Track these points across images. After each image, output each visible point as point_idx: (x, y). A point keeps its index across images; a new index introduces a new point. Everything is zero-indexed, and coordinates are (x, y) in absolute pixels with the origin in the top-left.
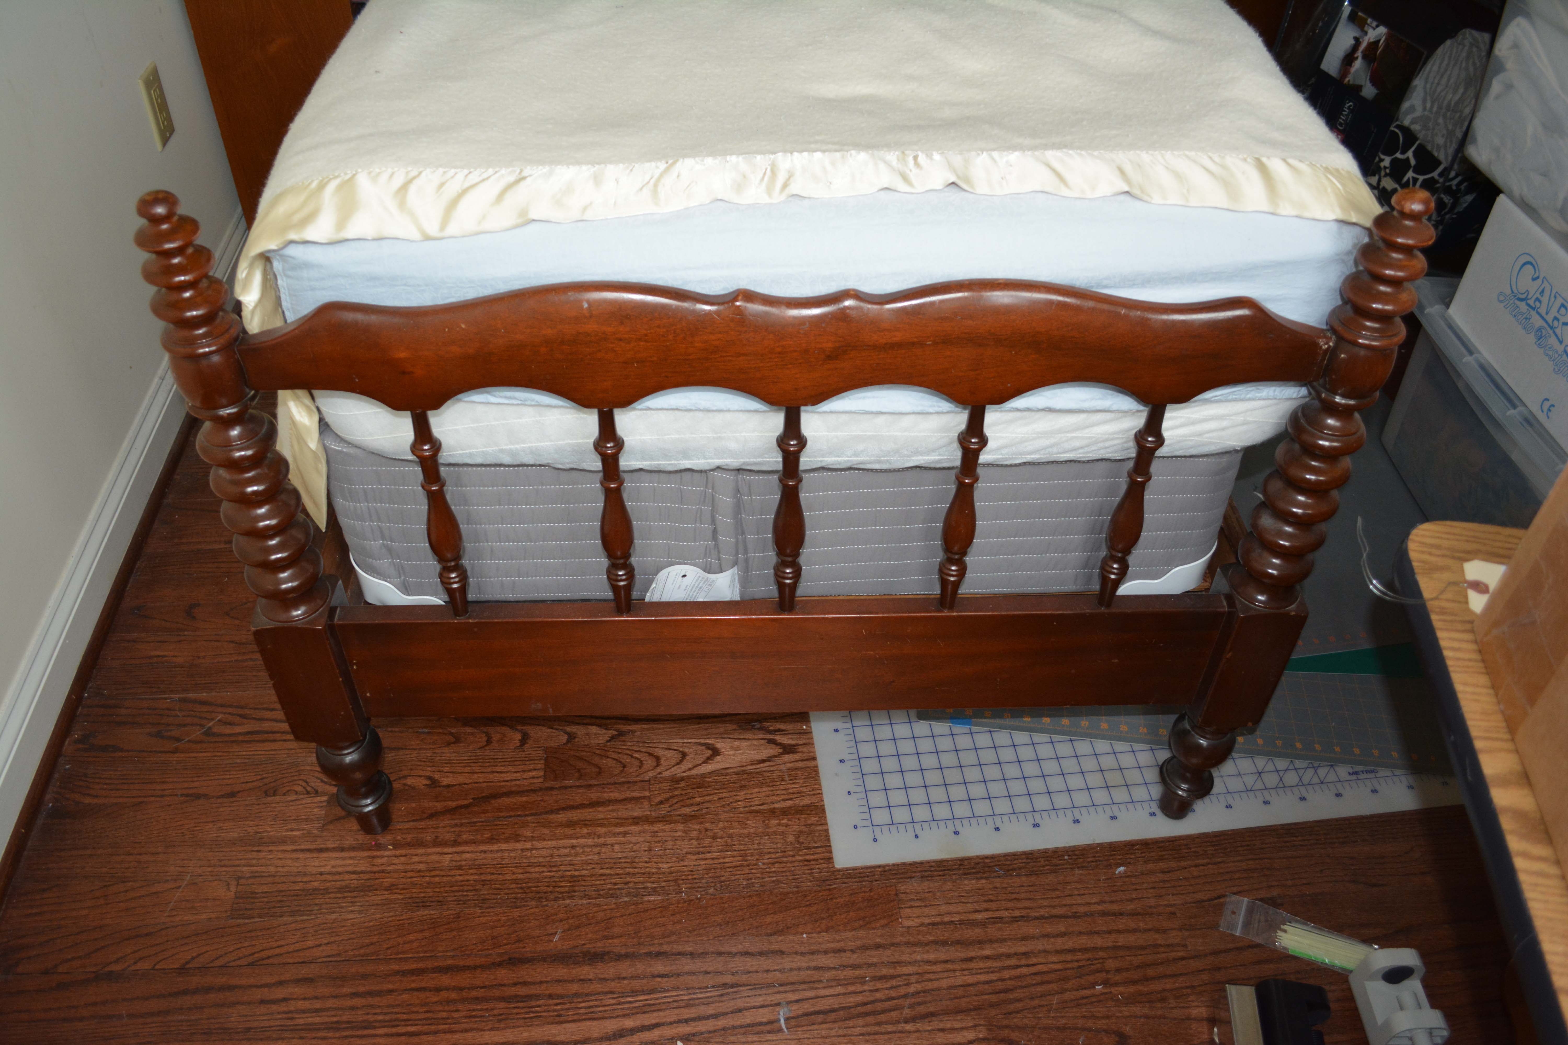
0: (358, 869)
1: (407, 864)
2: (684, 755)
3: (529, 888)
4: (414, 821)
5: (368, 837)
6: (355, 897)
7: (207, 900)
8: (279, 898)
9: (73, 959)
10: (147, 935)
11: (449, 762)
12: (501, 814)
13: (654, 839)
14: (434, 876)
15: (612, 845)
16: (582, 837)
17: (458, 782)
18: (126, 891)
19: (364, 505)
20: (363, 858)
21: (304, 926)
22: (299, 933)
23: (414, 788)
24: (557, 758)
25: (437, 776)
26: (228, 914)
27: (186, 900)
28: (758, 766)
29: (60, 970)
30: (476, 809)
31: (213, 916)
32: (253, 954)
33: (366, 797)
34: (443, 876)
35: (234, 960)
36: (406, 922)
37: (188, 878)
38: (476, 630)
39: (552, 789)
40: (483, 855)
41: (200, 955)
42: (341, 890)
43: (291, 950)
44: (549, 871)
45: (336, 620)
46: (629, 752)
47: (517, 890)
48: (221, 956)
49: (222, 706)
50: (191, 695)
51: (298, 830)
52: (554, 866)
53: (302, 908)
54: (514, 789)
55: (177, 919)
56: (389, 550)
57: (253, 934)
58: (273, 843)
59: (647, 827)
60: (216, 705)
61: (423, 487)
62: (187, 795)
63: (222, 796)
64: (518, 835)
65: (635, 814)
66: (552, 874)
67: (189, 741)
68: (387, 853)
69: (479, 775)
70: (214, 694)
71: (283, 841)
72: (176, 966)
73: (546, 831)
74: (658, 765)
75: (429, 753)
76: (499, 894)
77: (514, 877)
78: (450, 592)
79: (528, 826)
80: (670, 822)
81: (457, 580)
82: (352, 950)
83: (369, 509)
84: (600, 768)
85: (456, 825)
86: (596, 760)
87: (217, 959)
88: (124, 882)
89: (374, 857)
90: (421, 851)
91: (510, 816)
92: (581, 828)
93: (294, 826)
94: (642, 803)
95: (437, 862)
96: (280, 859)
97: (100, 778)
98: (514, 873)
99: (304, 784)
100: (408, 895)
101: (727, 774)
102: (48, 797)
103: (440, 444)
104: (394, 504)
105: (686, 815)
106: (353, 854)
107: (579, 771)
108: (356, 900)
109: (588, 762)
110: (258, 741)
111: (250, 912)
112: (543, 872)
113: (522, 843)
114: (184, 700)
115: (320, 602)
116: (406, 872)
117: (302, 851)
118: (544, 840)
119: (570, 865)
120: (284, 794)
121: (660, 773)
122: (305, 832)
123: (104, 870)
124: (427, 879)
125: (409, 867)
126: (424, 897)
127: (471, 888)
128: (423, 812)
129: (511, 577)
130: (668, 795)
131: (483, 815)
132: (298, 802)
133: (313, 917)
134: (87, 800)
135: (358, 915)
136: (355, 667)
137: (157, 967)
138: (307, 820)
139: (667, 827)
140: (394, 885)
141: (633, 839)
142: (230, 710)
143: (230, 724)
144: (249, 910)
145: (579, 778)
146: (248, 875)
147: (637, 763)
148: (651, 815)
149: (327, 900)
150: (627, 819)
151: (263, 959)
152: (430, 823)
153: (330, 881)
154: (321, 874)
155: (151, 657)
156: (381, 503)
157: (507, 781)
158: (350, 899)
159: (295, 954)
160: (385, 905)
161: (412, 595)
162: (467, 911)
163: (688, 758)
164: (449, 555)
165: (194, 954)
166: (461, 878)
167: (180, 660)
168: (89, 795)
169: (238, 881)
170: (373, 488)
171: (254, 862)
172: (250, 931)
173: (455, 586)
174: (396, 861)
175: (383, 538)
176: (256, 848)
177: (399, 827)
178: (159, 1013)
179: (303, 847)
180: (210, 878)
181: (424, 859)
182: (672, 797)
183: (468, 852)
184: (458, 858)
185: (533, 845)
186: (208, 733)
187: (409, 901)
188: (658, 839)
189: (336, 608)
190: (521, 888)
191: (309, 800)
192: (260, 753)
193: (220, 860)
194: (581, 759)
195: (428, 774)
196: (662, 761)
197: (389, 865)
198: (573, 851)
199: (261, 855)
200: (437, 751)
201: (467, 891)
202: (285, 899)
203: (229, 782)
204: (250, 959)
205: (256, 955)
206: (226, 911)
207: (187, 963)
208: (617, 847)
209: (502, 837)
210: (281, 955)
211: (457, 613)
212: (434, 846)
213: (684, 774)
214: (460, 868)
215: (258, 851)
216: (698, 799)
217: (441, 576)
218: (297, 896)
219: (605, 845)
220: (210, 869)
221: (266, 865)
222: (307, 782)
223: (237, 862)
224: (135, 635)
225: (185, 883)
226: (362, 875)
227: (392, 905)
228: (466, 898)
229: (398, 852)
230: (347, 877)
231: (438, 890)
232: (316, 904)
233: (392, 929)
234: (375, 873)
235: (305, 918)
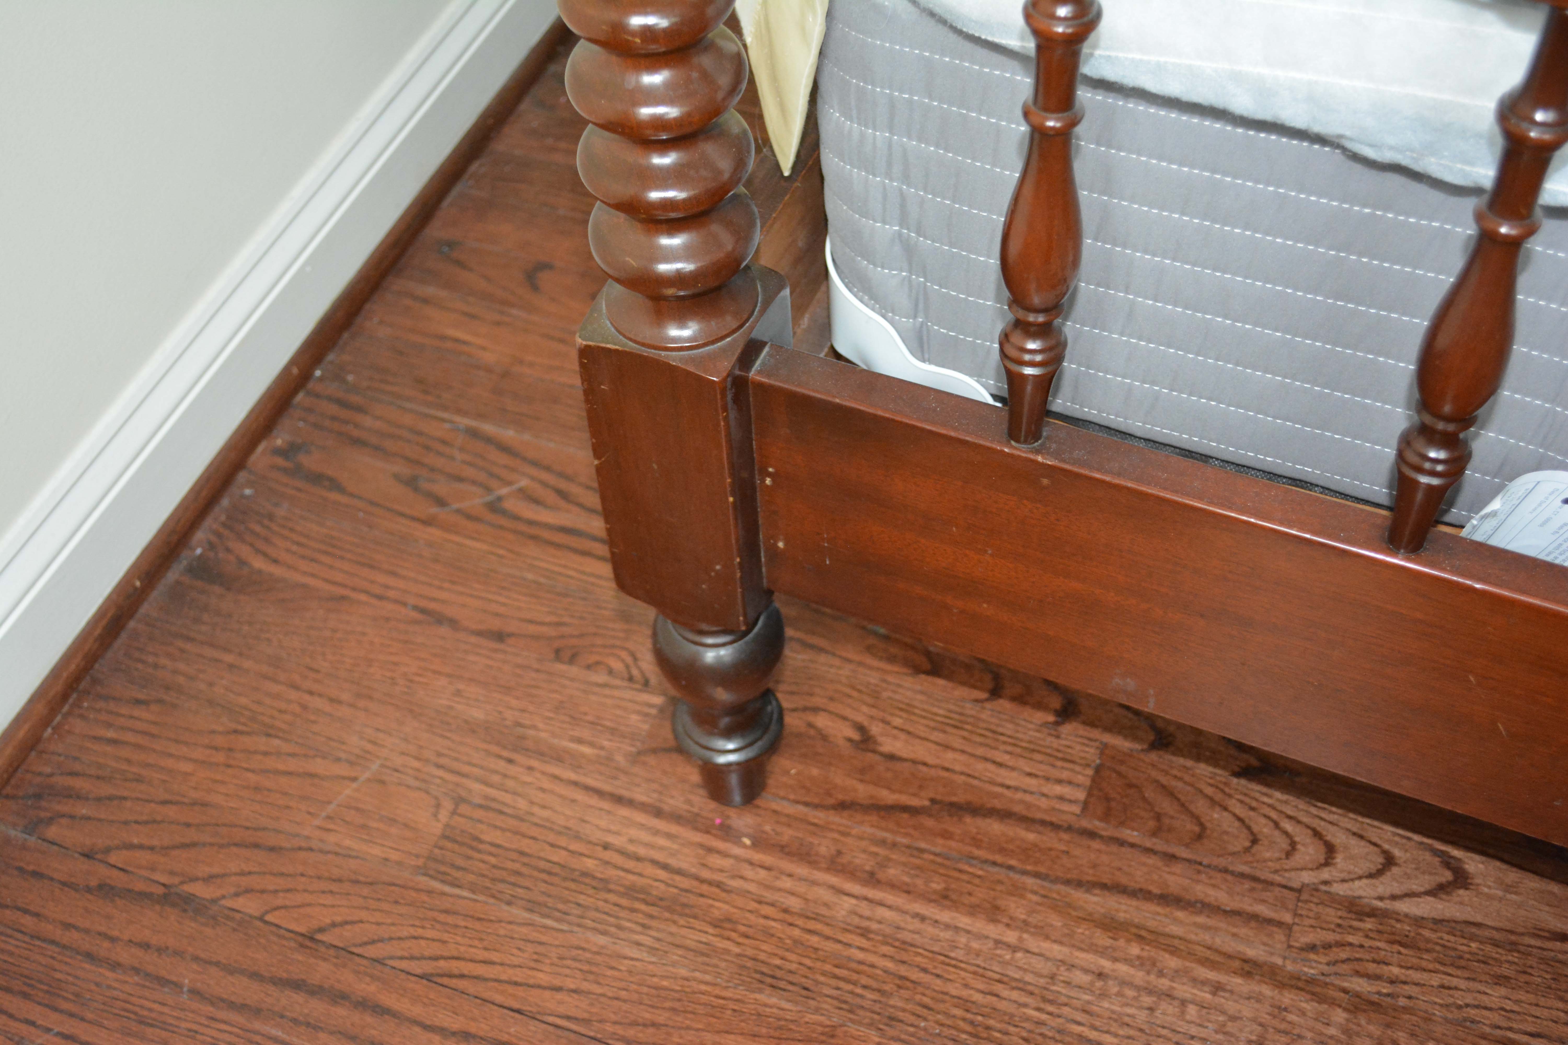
0: (673, 862)
1: (768, 887)
2: (1389, 861)
3: (988, 1028)
4: (806, 804)
5: (713, 805)
6: (651, 917)
7: (393, 821)
8: (516, 866)
9: (141, 847)
10: (272, 849)
11: (907, 709)
12: (977, 852)
13: (1276, 1023)
14: (810, 931)
15: (1184, 1003)
16: (1127, 961)
17: (911, 756)
18: (266, 754)
19: (882, 135)
20: (692, 844)
21: (544, 939)
22: (530, 948)
23: (824, 738)
24: (1119, 774)
25: (875, 729)
26: (420, 862)
27: (357, 809)
28: (1549, 945)
29: (113, 859)
30: (929, 823)
31: (394, 856)
32: (436, 958)
33: (728, 734)
34: (828, 938)
35: (402, 958)
36: (732, 1005)
37: (375, 767)
38: (1045, 481)
39: (1092, 835)
40: (916, 924)
41: (346, 923)
42: (631, 892)
43: (504, 977)
44: (1038, 1009)
45: (754, 373)
46: (1273, 815)
47: (961, 1024)
48: (381, 940)
49: (535, 464)
50: (488, 428)
51: (592, 744)
52: (1051, 1002)
53: (550, 902)
54: (1018, 809)
55: (332, 838)
56: (909, 251)
57: (450, 919)
58: (541, 754)
59: (1267, 990)
60: (524, 459)
61: (1026, 114)
62: (423, 611)
63: (480, 633)
64: (997, 908)
65: (1251, 953)
66: (1044, 1017)
67: (458, 511)
68: (737, 851)
69: (957, 756)
70: (527, 437)
71: (558, 757)
72: (302, 929)
73: (1056, 921)
74: (1327, 863)
75: (873, 678)
76: (925, 1019)
77: (965, 993)
78: (1014, 380)
79: (1022, 896)
80: (1321, 999)
81: (1038, 358)
82: (615, 1023)
83: (890, 147)
84: (1202, 825)
85: (883, 842)
86: (1200, 806)
87: (373, 942)
88: (268, 735)
89: (710, 850)
90: (802, 870)
91: (994, 863)
92: (1128, 941)
93: (586, 734)
94: (1270, 935)
95: (826, 905)
96: (543, 790)
97: (292, 530)
98: (966, 986)
99: (629, 660)
100: (750, 952)
101: (1472, 938)
102: (200, 535)
103: (1099, 15)
104: (947, 150)
105: (1358, 995)
106: (674, 829)
107: (1158, 817)
108: (654, 923)
109: (1183, 805)
110: (576, 551)
111: (458, 874)
112: (1025, 1005)
113: (1001, 928)
114: (474, 433)
115: (731, 322)
116: (760, 902)
117: (587, 788)
118: (1047, 937)
119: (1085, 1011)
120: (589, 667)
121: (1326, 883)
122: (603, 753)
123: (243, 701)
124: (796, 932)
125: (769, 896)
126: (779, 968)
127: (874, 984)
128: (829, 794)
129: (1153, 383)
130: (1331, 937)
131: (940, 841)
132: (607, 691)
133: (565, 927)
134: (258, 563)
135: (645, 956)
136: (768, 481)
137: (268, 918)
138: (613, 731)
139: (1309, 1006)
140: (729, 920)
141: (1231, 1007)
142: (544, 476)
143: (537, 501)
144: (459, 868)
145: (1154, 833)
146: (478, 800)
147: (1284, 844)
148: (1282, 968)
149: (601, 904)
150: (1230, 957)
151: (451, 976)
152: (835, 818)
153: (616, 867)
154: (606, 847)
155: (443, 338)
156: (920, 140)
157: (1008, 787)
158: (640, 918)
159: (511, 989)
160: (703, 954)
161: (930, 362)
162: (853, 1029)
163: (1395, 870)
164: (1036, 300)
165: (338, 919)
166: (860, 955)
167: (489, 358)
168: (265, 555)
169: (457, 805)
170: (910, 102)
171: (496, 779)
172: (446, 912)
173: (1029, 371)
174: (749, 872)
175: (903, 221)
176: (505, 754)
177: (774, 806)
178: (242, 1008)
179: (590, 782)
180: (412, 782)
181: (801, 888)
182: (1341, 945)
183: (890, 907)
184: (867, 913)
185: (1020, 939)
186: (494, 507)
187: (750, 964)
188: (1283, 1026)
189: (763, 344)
190: (972, 1023)
191: (628, 694)
192: (571, 573)
193: (439, 755)
194: (1170, 793)
195: (860, 719)
196: (1339, 859)
197: (734, 877)
198: (1099, 984)
199: (512, 770)
200: (890, 678)
201: (865, 987)
202: (525, 870)
203: (502, 610)
204: (427, 967)
205: (442, 963)
206: (417, 856)
207: (321, 930)
208: (1192, 1010)
209: (966, 900)
210: (486, 980)
211: (1013, 434)
212: (828, 870)
213: (1379, 904)
214: (865, 933)
215: (510, 761)
216: (1396, 970)
217: (1005, 338)
218: (550, 873)
219: (1169, 996)
220: (416, 764)
221: (515, 793)
222: (635, 659)
223: (466, 769)
224: (430, 291)
225: (367, 775)
226: (678, 878)
227: (715, 961)
228: (859, 1001)
229: (758, 857)
230: (650, 870)
231: (808, 962)
232: (579, 905)
233: (701, 1010)
234: (702, 881)
235: (549, 922)
